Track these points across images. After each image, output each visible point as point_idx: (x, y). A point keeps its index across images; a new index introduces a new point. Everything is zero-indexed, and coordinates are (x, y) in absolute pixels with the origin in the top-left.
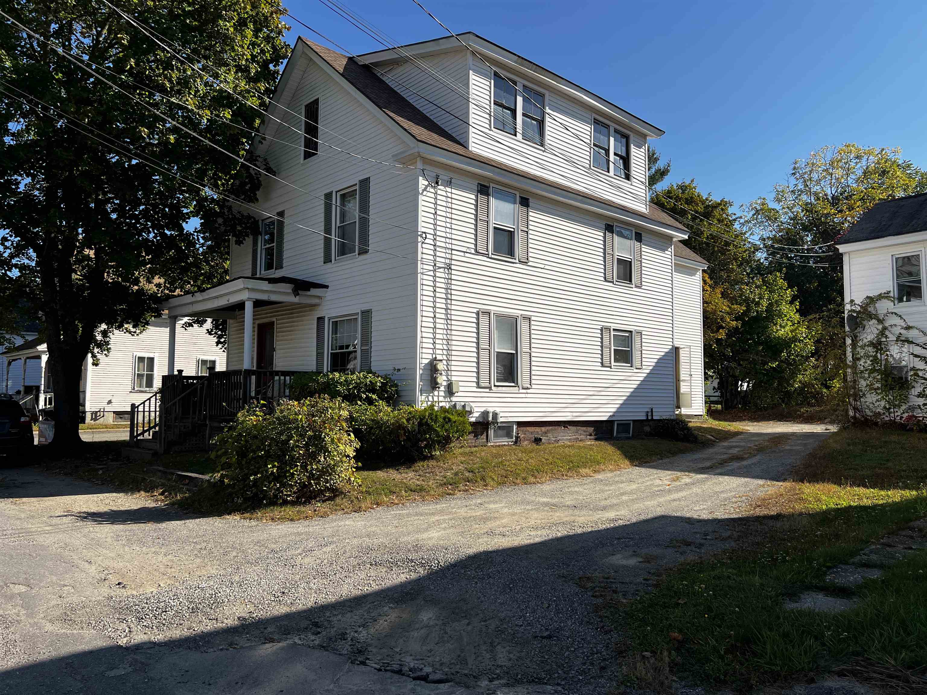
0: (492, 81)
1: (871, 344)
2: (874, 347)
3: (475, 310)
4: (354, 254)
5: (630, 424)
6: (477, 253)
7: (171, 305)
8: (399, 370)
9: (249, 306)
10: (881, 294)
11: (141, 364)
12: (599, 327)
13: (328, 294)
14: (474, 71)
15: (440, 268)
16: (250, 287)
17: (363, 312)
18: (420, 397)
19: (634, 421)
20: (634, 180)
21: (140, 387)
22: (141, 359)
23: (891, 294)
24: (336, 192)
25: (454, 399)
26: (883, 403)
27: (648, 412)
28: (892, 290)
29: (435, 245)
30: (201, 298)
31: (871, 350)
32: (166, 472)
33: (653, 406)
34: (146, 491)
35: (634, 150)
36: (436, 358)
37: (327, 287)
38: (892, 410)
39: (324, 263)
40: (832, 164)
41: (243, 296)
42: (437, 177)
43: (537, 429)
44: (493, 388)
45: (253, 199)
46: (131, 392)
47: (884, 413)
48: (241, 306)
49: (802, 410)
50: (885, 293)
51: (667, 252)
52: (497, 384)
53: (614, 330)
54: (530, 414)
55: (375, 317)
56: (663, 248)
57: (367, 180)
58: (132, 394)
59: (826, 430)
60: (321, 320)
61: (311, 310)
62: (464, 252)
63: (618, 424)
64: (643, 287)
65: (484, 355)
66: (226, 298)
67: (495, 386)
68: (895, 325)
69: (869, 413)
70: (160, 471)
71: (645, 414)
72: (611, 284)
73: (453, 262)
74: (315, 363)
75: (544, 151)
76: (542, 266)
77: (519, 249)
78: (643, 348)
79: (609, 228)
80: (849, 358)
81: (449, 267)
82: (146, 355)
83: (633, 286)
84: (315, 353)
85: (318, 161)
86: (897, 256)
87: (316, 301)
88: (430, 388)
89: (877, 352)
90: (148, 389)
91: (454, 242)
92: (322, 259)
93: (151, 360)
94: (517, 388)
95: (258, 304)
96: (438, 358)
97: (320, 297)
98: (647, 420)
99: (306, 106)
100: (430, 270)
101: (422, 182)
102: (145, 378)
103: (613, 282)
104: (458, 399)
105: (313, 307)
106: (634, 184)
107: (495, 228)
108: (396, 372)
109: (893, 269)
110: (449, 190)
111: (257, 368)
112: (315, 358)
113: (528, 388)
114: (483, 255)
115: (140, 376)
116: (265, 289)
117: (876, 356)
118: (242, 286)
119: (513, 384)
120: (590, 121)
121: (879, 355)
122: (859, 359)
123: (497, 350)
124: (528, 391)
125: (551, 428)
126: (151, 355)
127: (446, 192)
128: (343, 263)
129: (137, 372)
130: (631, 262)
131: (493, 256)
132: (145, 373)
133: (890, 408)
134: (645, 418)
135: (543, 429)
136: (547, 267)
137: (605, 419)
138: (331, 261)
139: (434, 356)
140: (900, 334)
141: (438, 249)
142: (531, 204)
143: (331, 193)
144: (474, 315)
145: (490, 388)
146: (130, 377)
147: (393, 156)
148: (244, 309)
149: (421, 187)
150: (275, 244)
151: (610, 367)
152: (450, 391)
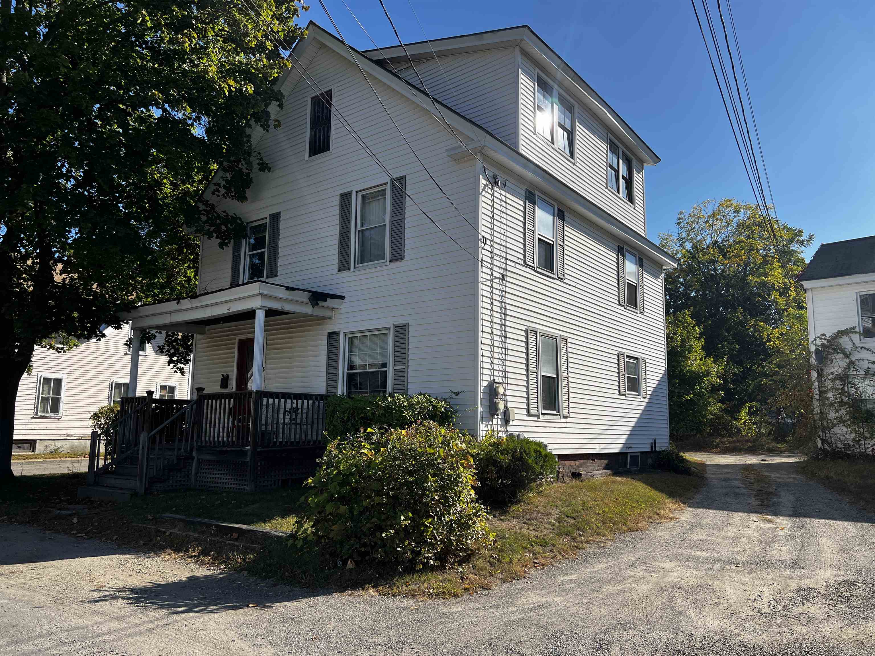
0: (536, 84)
1: (839, 377)
2: (841, 381)
3: (524, 328)
4: (383, 261)
5: (638, 456)
6: (525, 264)
7: (141, 314)
8: (457, 394)
9: (260, 316)
10: (847, 329)
11: (46, 387)
12: (616, 353)
13: (343, 306)
14: (523, 70)
15: (496, 278)
16: (266, 292)
17: (396, 327)
18: (481, 425)
19: (642, 453)
20: (637, 205)
21: (44, 412)
22: (47, 381)
23: (857, 330)
24: (357, 192)
25: (510, 428)
26: (853, 435)
27: (652, 443)
28: (857, 326)
29: (492, 252)
30: (190, 306)
31: (838, 384)
32: (193, 523)
33: (656, 437)
34: (177, 550)
35: (636, 176)
36: (494, 380)
37: (342, 298)
38: (862, 442)
39: (339, 271)
40: (713, 215)
41: (255, 304)
42: (495, 177)
43: (572, 463)
44: (541, 416)
45: (242, 198)
46: (33, 418)
47: (854, 445)
48: (250, 315)
49: (717, 441)
50: (850, 329)
51: (659, 280)
52: (544, 412)
53: (627, 356)
54: (569, 446)
55: (412, 332)
56: (656, 275)
57: (402, 179)
58: (34, 421)
59: (763, 460)
60: (333, 336)
61: (319, 324)
62: (516, 263)
63: (631, 456)
64: (645, 314)
65: (532, 377)
66: (227, 306)
67: (542, 414)
68: (862, 360)
69: (839, 444)
70: (181, 520)
71: (649, 446)
72: (623, 308)
73: (508, 274)
74: (324, 384)
75: (574, 164)
76: (574, 284)
77: (557, 265)
78: (648, 376)
79: (621, 251)
80: (816, 391)
81: (503, 278)
82: (53, 376)
83: (638, 312)
84: (325, 373)
85: (328, 158)
86: (861, 294)
87: (328, 313)
88: (489, 416)
89: (844, 385)
90: (53, 414)
91: (509, 251)
92: (336, 267)
93: (58, 382)
94: (558, 416)
95: (270, 313)
96: (497, 381)
97: (332, 309)
98: (652, 452)
99: (312, 98)
100: (488, 280)
101: (483, 182)
102: (50, 402)
103: (624, 306)
104: (514, 428)
105: (324, 319)
106: (637, 209)
107: (539, 239)
108: (454, 396)
109: (857, 306)
110: (503, 193)
111: (237, 389)
112: (324, 379)
113: (566, 417)
114: (530, 267)
115: (45, 400)
116: (281, 296)
117: (843, 389)
118: (257, 292)
119: (555, 412)
120: (605, 139)
121: (846, 388)
122: (826, 392)
123: (543, 374)
124: (568, 420)
125: (582, 461)
126: (59, 376)
127: (501, 194)
128: (368, 271)
129: (41, 395)
130: (636, 287)
131: (538, 270)
132: (51, 396)
133: (860, 440)
134: (649, 450)
135: (577, 463)
136: (578, 286)
137: (616, 451)
138: (349, 269)
139: (492, 378)
140: (868, 367)
141: (495, 257)
142: (566, 218)
143: (350, 193)
144: (523, 333)
145: (538, 417)
146: (33, 401)
147: (447, 151)
148: (254, 318)
149: (481, 186)
150: (266, 250)
151: (625, 396)
152: (506, 420)
